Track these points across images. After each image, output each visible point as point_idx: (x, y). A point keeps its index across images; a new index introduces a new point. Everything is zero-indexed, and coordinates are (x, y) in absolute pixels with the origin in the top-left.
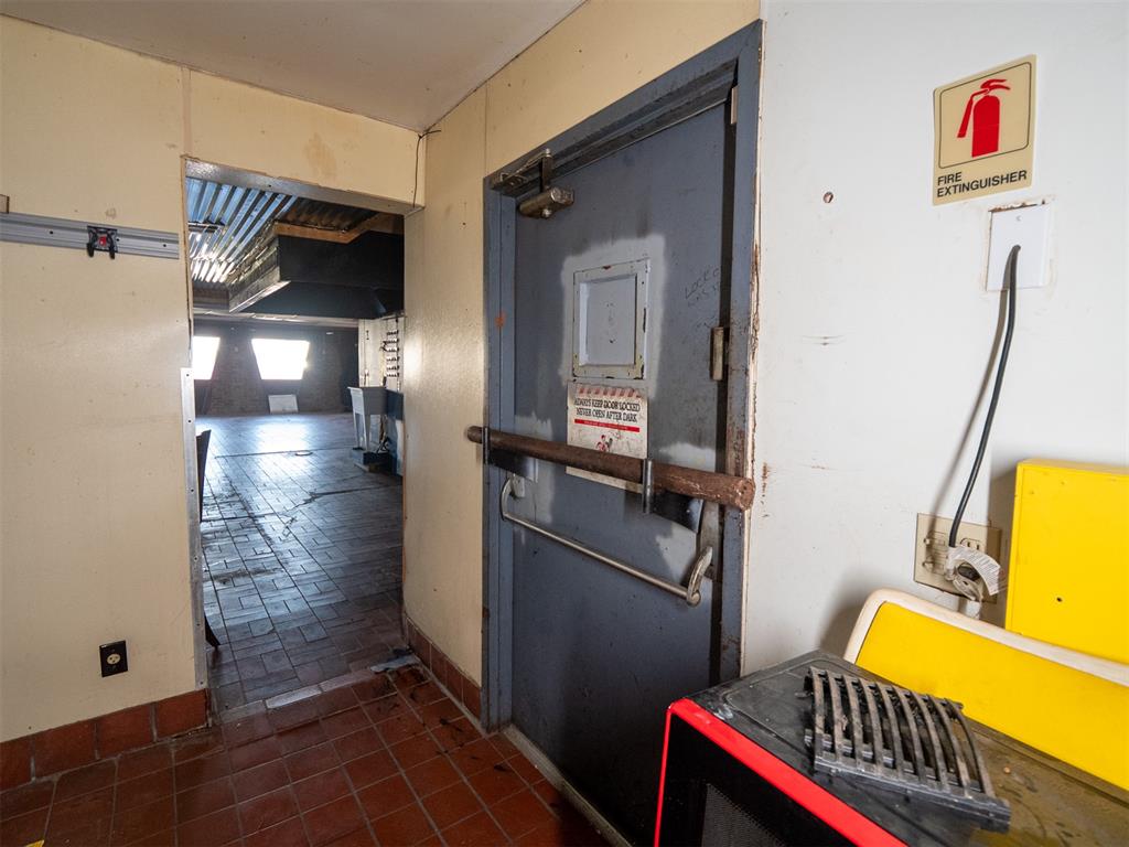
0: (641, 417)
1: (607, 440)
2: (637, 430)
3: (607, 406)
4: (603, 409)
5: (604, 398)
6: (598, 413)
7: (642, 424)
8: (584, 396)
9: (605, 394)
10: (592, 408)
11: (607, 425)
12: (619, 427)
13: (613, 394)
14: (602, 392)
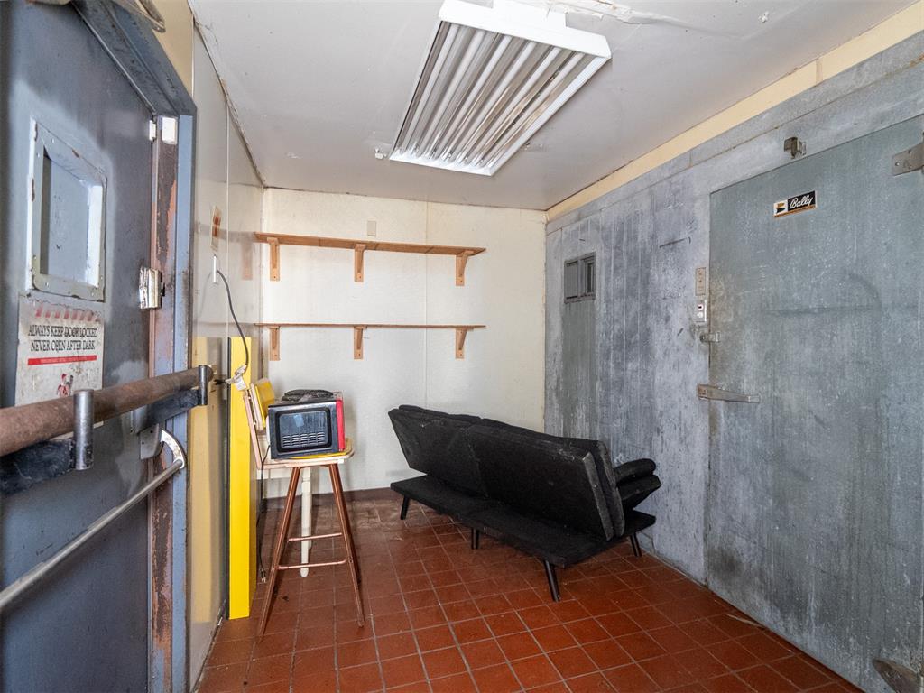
0: (99, 343)
1: (68, 380)
2: (93, 358)
3: (67, 334)
4: (63, 338)
5: (65, 323)
6: (59, 346)
7: (99, 351)
8: (41, 322)
9: (66, 317)
10: (51, 339)
11: (68, 359)
12: (80, 359)
13: (74, 318)
14: (63, 315)
